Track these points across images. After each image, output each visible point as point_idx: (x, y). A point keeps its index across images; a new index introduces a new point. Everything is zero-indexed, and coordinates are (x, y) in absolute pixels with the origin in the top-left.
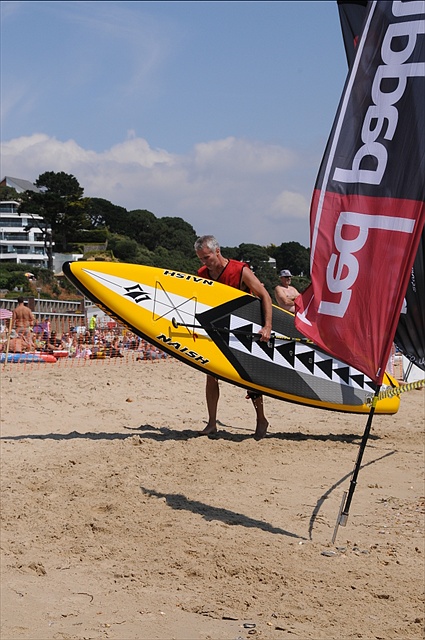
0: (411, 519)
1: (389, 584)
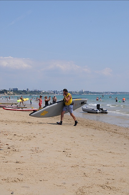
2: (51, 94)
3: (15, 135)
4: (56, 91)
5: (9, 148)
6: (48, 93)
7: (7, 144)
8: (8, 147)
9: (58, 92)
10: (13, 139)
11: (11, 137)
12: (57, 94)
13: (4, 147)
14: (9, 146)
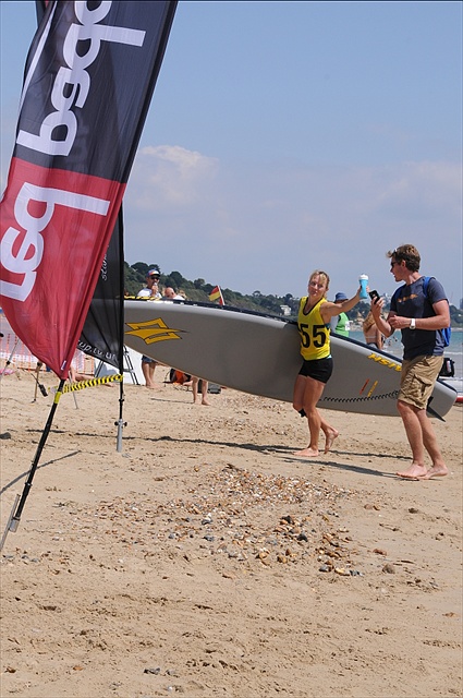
0: (89, 525)
1: (58, 594)
3: (412, 511)
5: (388, 570)
7: (377, 552)
8: (386, 563)
10: (406, 527)
11: (393, 520)
13: (367, 561)
14: (389, 560)
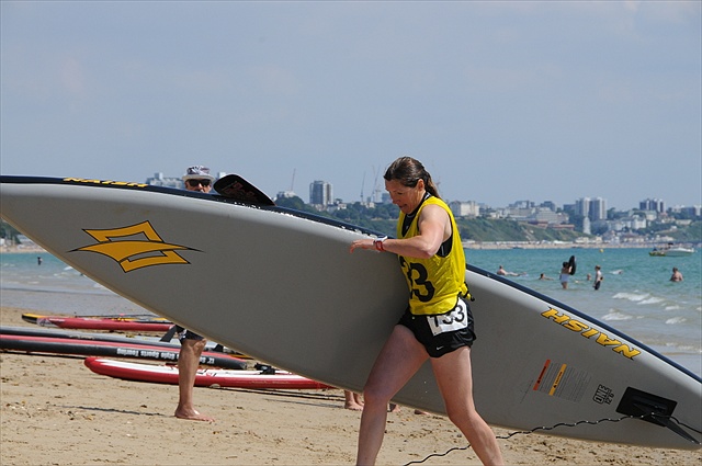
2: (539, 236)
4: (594, 205)
6: (512, 230)
9: (613, 216)
12: (599, 231)
